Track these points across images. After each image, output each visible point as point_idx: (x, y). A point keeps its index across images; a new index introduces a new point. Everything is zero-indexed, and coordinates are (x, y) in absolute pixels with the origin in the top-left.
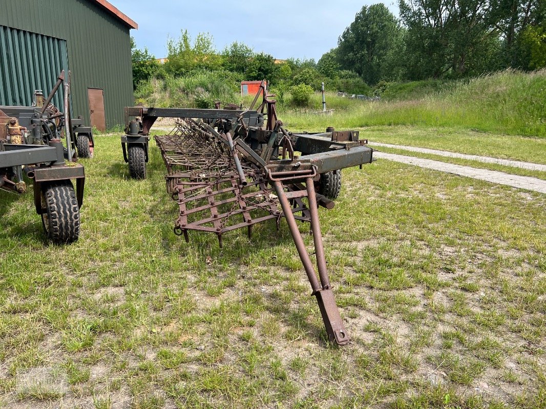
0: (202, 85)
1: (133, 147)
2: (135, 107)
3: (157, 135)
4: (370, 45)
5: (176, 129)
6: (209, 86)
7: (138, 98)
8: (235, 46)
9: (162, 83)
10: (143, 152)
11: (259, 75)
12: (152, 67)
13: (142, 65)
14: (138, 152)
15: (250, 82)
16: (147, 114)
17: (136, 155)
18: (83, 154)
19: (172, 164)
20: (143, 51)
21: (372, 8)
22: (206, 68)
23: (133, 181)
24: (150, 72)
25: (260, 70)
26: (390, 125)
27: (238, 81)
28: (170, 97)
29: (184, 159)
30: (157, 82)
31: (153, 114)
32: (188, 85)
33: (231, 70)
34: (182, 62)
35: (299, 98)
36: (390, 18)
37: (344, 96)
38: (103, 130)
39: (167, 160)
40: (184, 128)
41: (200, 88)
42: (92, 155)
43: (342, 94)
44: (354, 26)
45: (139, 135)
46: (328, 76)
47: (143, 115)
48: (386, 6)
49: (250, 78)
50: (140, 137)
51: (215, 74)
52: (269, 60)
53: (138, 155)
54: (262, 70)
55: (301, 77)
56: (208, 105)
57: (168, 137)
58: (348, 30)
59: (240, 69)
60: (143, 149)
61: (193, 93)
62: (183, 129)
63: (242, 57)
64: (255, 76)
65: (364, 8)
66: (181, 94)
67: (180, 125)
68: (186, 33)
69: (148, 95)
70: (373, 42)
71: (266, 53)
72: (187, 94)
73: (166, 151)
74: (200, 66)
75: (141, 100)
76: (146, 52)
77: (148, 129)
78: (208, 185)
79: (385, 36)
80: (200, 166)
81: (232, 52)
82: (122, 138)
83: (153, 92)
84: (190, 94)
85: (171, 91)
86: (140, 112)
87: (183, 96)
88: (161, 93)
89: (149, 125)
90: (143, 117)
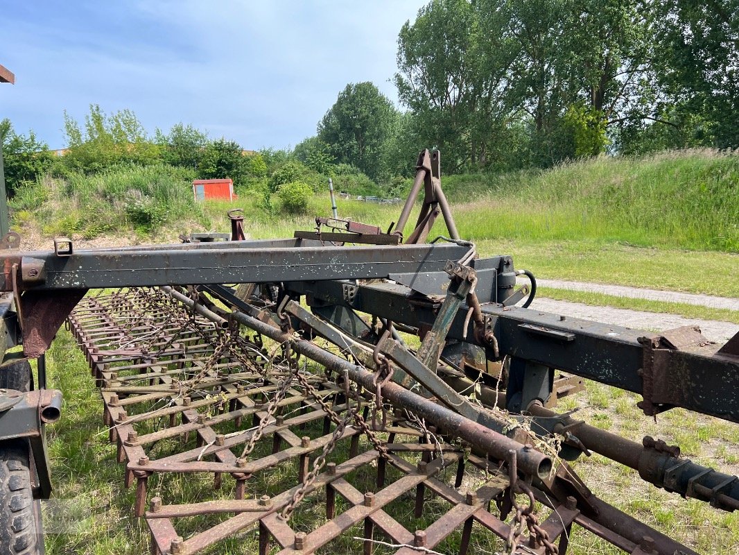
0: (137, 186)
4: (359, 134)
6: (150, 186)
7: (18, 210)
8: (179, 130)
9: (63, 183)
11: (219, 171)
12: (42, 160)
13: (27, 159)
15: (206, 181)
20: (28, 137)
21: (359, 87)
22: (135, 162)
24: (40, 169)
25: (220, 163)
27: (186, 179)
28: (79, 206)
30: (53, 181)
31: (65, 280)
32: (112, 186)
33: (174, 164)
34: (93, 153)
35: (293, 202)
36: (382, 100)
37: (347, 198)
41: (133, 191)
43: (346, 196)
44: (337, 109)
46: (320, 172)
48: (375, 85)
49: (205, 175)
51: (151, 171)
52: (232, 149)
54: (224, 164)
55: (283, 173)
56: (150, 218)
58: (330, 114)
59: (188, 163)
61: (121, 198)
63: (189, 146)
64: (212, 173)
65: (349, 87)
66: (99, 201)
68: (98, 110)
69: (38, 204)
70: (363, 129)
71: (228, 140)
72: (111, 201)
74: (125, 159)
75: (22, 214)
76: (33, 139)
79: (377, 122)
81: (175, 139)
83: (46, 200)
84: (116, 201)
85: (80, 197)
86: (11, 274)
87: (104, 204)
88: (61, 200)
89: (52, 319)
90: (20, 294)
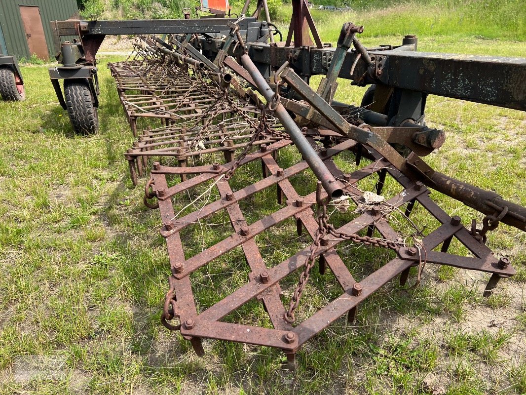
1: (71, 85)
2: (67, 21)
3: (112, 63)
5: (135, 53)
10: (88, 92)
14: (80, 93)
16: (87, 32)
17: (78, 97)
18: (7, 95)
19: (136, 117)
23: (78, 139)
26: (376, 36)
28: (123, 16)
29: (154, 104)
31: (97, 31)
32: (143, 0)
37: (312, 7)
38: (46, 58)
39: (127, 106)
40: (146, 51)
41: (156, 4)
42: (23, 96)
45: (78, 66)
47: (82, 32)
50: (79, 69)
53: (80, 98)
57: (126, 65)
60: (88, 86)
61: (149, 9)
62: (145, 53)
66: (135, 10)
67: (140, 47)
69: (98, 14)
72: (143, 11)
73: (124, 90)
77: (94, 54)
78: (219, 174)
80: (184, 117)
82: (51, 72)
83: (103, 11)
84: (146, 12)
85: (123, 8)
86: (77, 29)
87: (138, 14)
88: (112, 11)
89: (94, 48)
90: (82, 36)
